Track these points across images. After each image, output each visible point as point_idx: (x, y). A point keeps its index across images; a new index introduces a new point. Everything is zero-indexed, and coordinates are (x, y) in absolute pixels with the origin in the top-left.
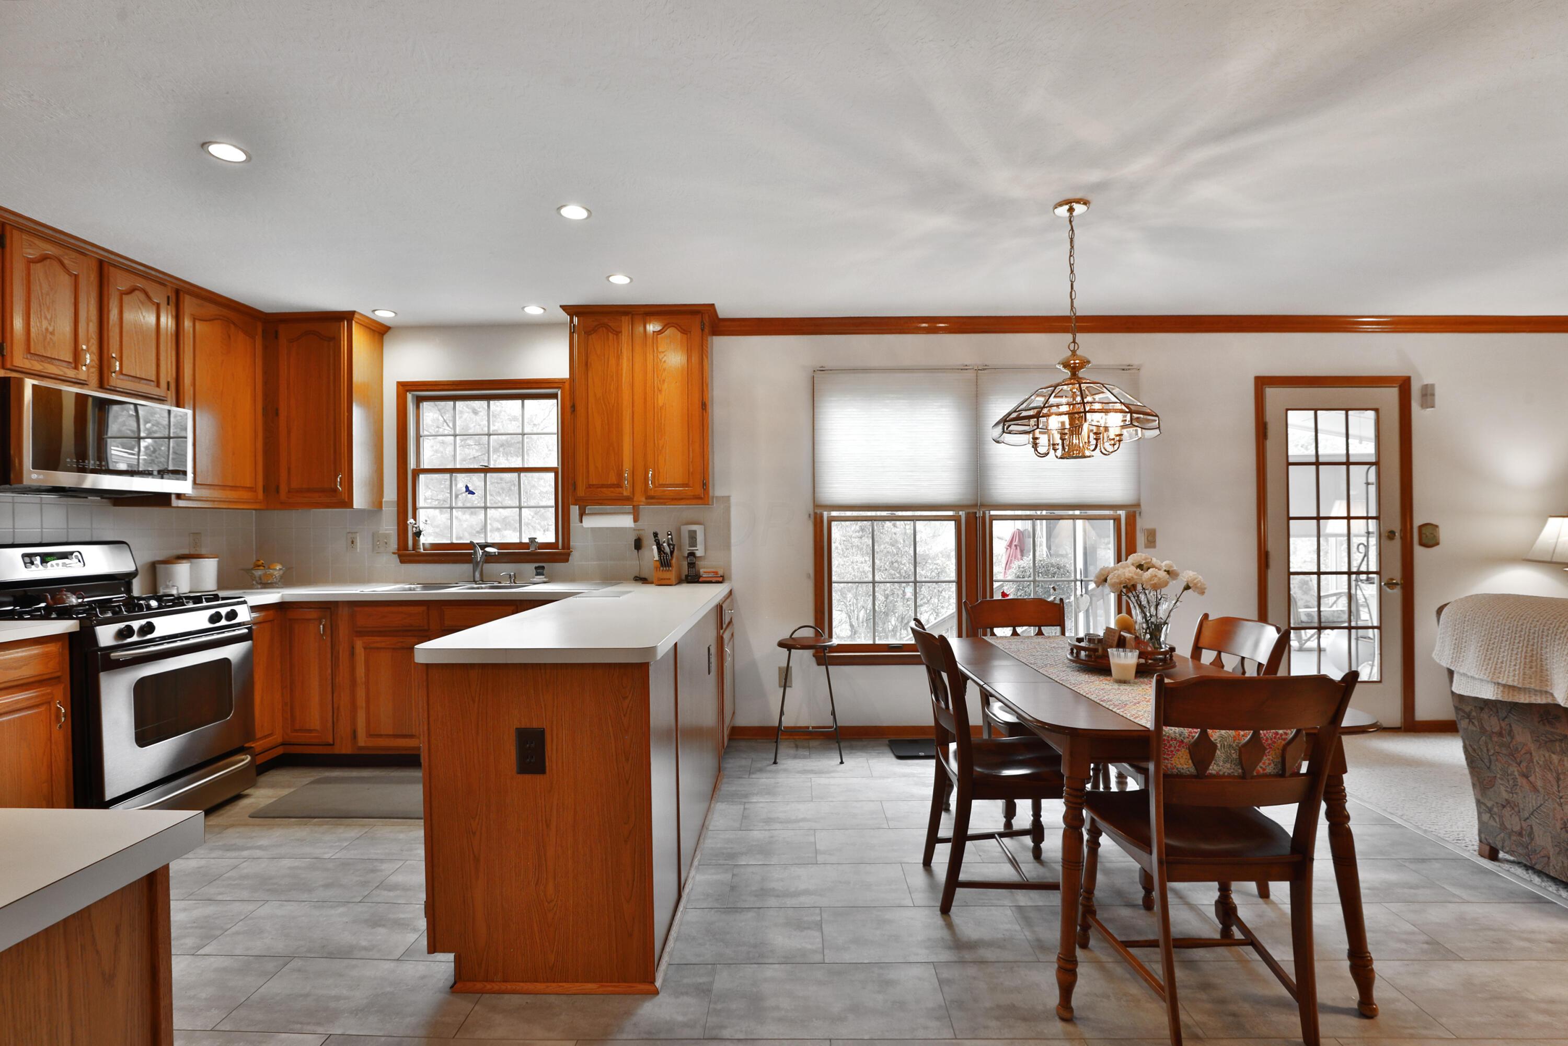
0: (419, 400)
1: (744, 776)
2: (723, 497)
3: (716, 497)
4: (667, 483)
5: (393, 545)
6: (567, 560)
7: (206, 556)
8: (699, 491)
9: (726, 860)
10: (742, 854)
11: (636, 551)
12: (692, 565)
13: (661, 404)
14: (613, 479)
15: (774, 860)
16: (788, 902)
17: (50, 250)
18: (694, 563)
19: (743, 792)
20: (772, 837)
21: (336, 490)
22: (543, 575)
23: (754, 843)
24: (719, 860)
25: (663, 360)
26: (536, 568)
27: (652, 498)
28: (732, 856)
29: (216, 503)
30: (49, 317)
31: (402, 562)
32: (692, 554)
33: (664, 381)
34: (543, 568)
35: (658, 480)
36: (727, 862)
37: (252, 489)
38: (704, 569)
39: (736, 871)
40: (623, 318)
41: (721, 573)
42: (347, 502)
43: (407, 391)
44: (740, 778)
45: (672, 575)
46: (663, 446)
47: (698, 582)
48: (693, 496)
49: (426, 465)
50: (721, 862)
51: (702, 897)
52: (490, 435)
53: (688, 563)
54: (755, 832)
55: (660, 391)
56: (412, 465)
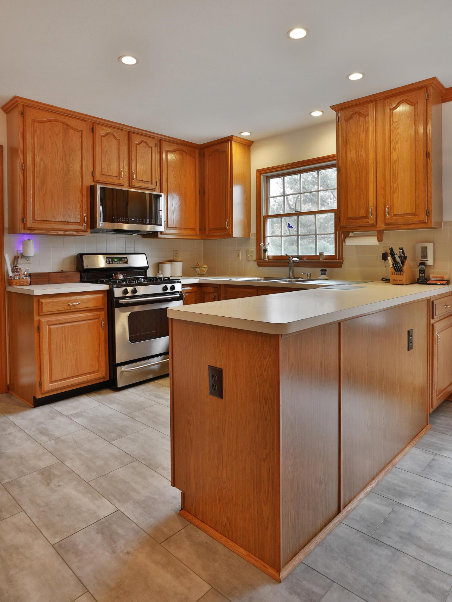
0: (268, 178)
1: (448, 433)
2: (449, 222)
3: (444, 222)
4: (400, 213)
5: (255, 257)
6: (341, 267)
7: (178, 260)
8: (423, 217)
9: (394, 496)
10: (410, 496)
11: (384, 261)
12: (422, 272)
13: (395, 158)
14: (362, 213)
15: (435, 512)
16: (426, 557)
17: (109, 130)
18: (424, 270)
19: (439, 445)
20: (444, 491)
21: (226, 228)
22: (325, 275)
23: (425, 491)
24: (389, 494)
25: (397, 127)
26: (321, 270)
27: (389, 224)
28: (401, 494)
29: (178, 236)
30: (109, 158)
31: (259, 266)
32: (423, 264)
33: (397, 142)
34: (326, 270)
35: (393, 211)
36: (394, 497)
37: (194, 229)
38: (433, 274)
39: (397, 508)
40: (369, 105)
41: (446, 277)
42: (230, 235)
43: (261, 174)
44: (443, 433)
45: (404, 277)
46: (396, 188)
47: (426, 284)
48: (419, 221)
49: (270, 213)
50: (389, 496)
51: (358, 519)
52: (301, 194)
53: (420, 270)
54: (431, 482)
55: (395, 149)
56: (263, 213)
